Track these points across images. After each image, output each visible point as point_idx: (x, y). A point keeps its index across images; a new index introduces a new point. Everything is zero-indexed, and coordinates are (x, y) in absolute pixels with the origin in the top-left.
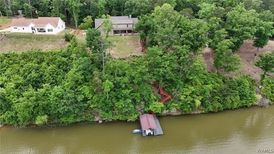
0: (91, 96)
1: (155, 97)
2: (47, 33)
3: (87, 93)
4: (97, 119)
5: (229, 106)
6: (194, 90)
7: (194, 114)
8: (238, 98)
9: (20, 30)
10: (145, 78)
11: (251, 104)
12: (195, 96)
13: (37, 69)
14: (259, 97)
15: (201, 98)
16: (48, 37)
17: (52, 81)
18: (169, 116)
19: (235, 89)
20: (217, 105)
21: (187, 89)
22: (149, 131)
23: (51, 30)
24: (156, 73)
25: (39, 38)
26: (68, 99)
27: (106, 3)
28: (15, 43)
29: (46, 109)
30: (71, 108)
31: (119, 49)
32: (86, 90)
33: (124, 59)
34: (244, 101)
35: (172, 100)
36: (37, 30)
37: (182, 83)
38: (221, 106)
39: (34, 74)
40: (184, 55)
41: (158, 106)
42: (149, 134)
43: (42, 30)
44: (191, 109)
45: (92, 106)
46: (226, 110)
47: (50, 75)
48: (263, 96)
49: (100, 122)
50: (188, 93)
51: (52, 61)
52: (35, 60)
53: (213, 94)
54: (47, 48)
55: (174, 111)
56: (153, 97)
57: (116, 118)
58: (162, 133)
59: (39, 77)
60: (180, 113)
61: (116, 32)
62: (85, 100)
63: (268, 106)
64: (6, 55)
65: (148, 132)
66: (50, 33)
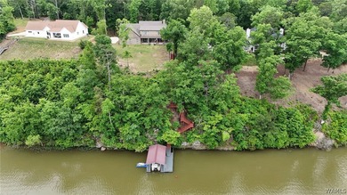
0: (90, 117)
1: (170, 125)
2: (63, 39)
3: (86, 113)
4: (99, 145)
5: (272, 144)
6: (221, 118)
7: (223, 150)
8: (285, 134)
9: (34, 34)
10: (156, 99)
11: (304, 144)
12: (222, 127)
13: (40, 81)
14: (319, 136)
15: (231, 130)
16: (62, 43)
17: (53, 95)
18: (189, 149)
19: (282, 123)
20: (254, 141)
21: (212, 117)
22: (156, 166)
23: (67, 36)
24: (171, 93)
25: (52, 45)
26: (61, 118)
27: (140, 3)
28: (26, 49)
29: (38, 128)
30: (64, 129)
31: (143, 61)
32: (86, 108)
33: (144, 74)
34: (294, 140)
35: (194, 129)
36: (52, 35)
37: (207, 109)
38: (259, 143)
39: (35, 86)
40: (211, 73)
41: (172, 135)
42: (156, 170)
43: (58, 35)
44: (216, 143)
45: (92, 129)
46: (268, 149)
47: (54, 88)
48: (327, 135)
49: (103, 149)
50: (214, 123)
51: (58, 72)
52: (40, 70)
53: (249, 126)
54: (58, 56)
55: (197, 144)
56: (168, 123)
57: (119, 146)
58: (171, 170)
59: (39, 90)
60: (204, 148)
61: (144, 40)
62: (84, 121)
63: (329, 149)
64: (10, 63)
65: (154, 167)
66: (66, 39)
